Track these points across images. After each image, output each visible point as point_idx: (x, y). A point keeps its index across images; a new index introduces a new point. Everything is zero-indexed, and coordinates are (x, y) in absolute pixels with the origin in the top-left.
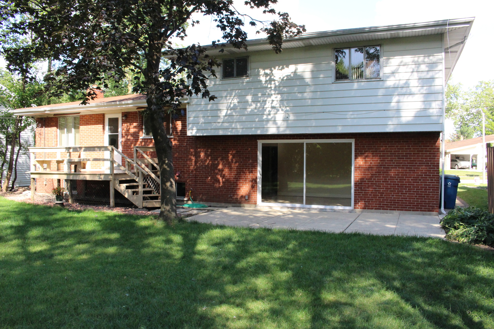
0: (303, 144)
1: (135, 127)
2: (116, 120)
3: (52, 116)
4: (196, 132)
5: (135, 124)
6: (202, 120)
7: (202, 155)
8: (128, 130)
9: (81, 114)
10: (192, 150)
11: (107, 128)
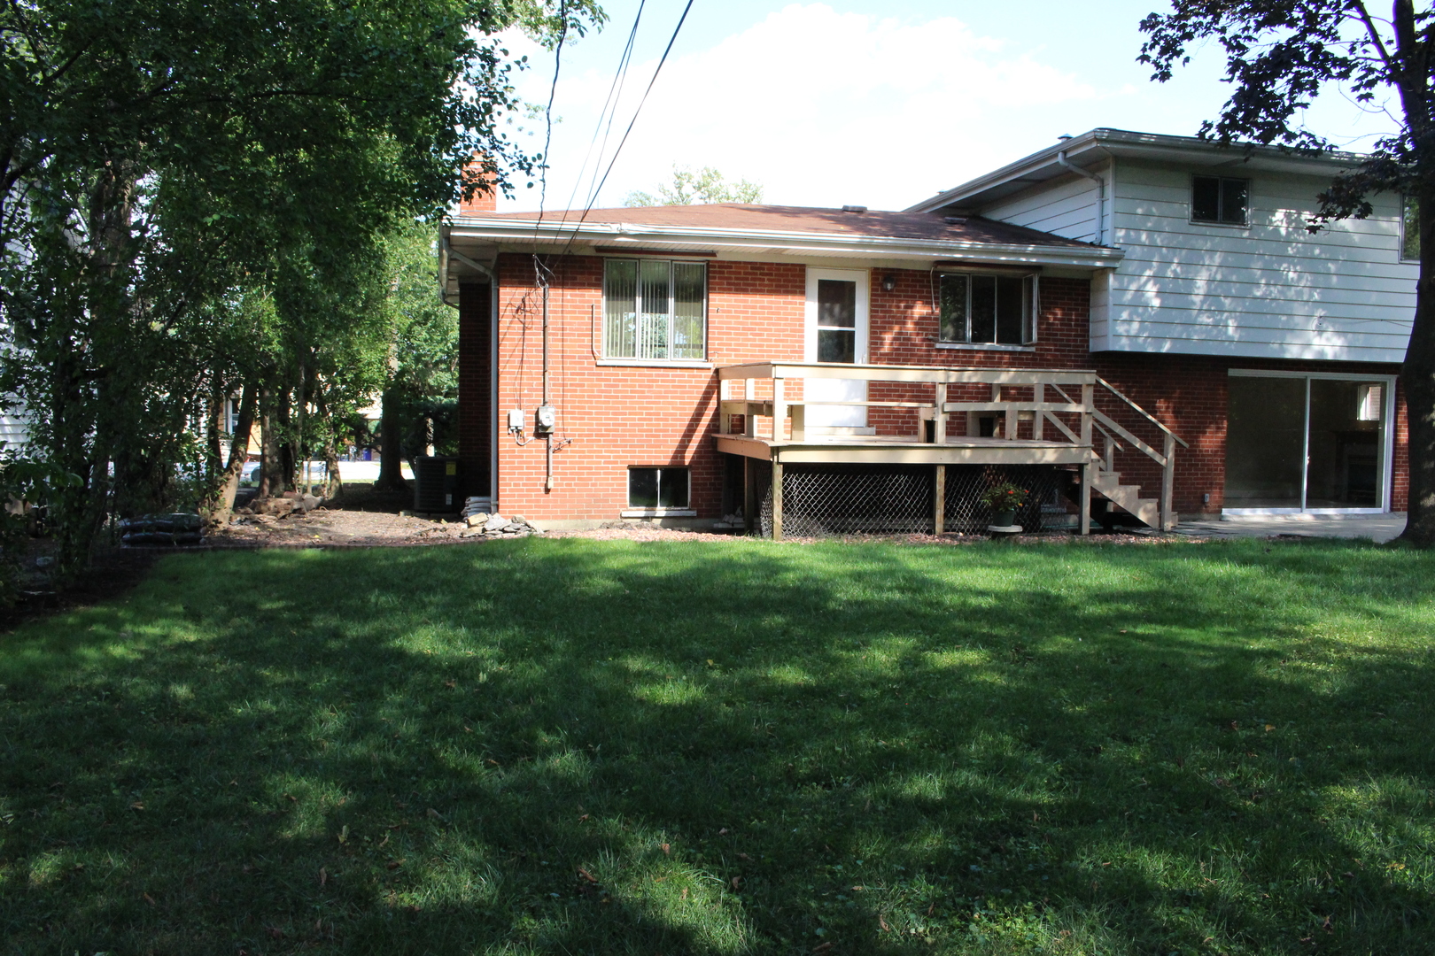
0: (1303, 382)
2: (849, 288)
3: (592, 253)
11: (814, 308)
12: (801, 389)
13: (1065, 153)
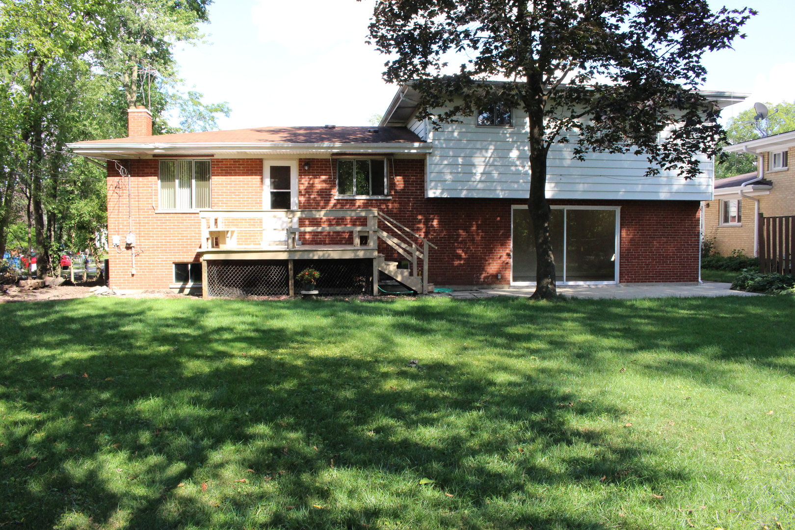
0: (562, 211)
1: (325, 181)
2: (287, 169)
3: (151, 158)
4: (442, 193)
5: (323, 177)
6: (449, 177)
7: (435, 223)
8: (311, 186)
9: (215, 157)
10: (420, 217)
11: (268, 181)
12: (261, 222)
13: (403, 93)
